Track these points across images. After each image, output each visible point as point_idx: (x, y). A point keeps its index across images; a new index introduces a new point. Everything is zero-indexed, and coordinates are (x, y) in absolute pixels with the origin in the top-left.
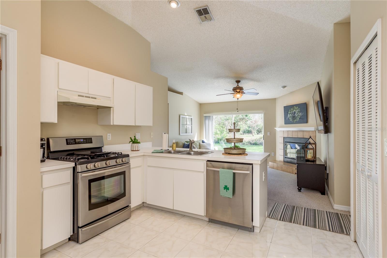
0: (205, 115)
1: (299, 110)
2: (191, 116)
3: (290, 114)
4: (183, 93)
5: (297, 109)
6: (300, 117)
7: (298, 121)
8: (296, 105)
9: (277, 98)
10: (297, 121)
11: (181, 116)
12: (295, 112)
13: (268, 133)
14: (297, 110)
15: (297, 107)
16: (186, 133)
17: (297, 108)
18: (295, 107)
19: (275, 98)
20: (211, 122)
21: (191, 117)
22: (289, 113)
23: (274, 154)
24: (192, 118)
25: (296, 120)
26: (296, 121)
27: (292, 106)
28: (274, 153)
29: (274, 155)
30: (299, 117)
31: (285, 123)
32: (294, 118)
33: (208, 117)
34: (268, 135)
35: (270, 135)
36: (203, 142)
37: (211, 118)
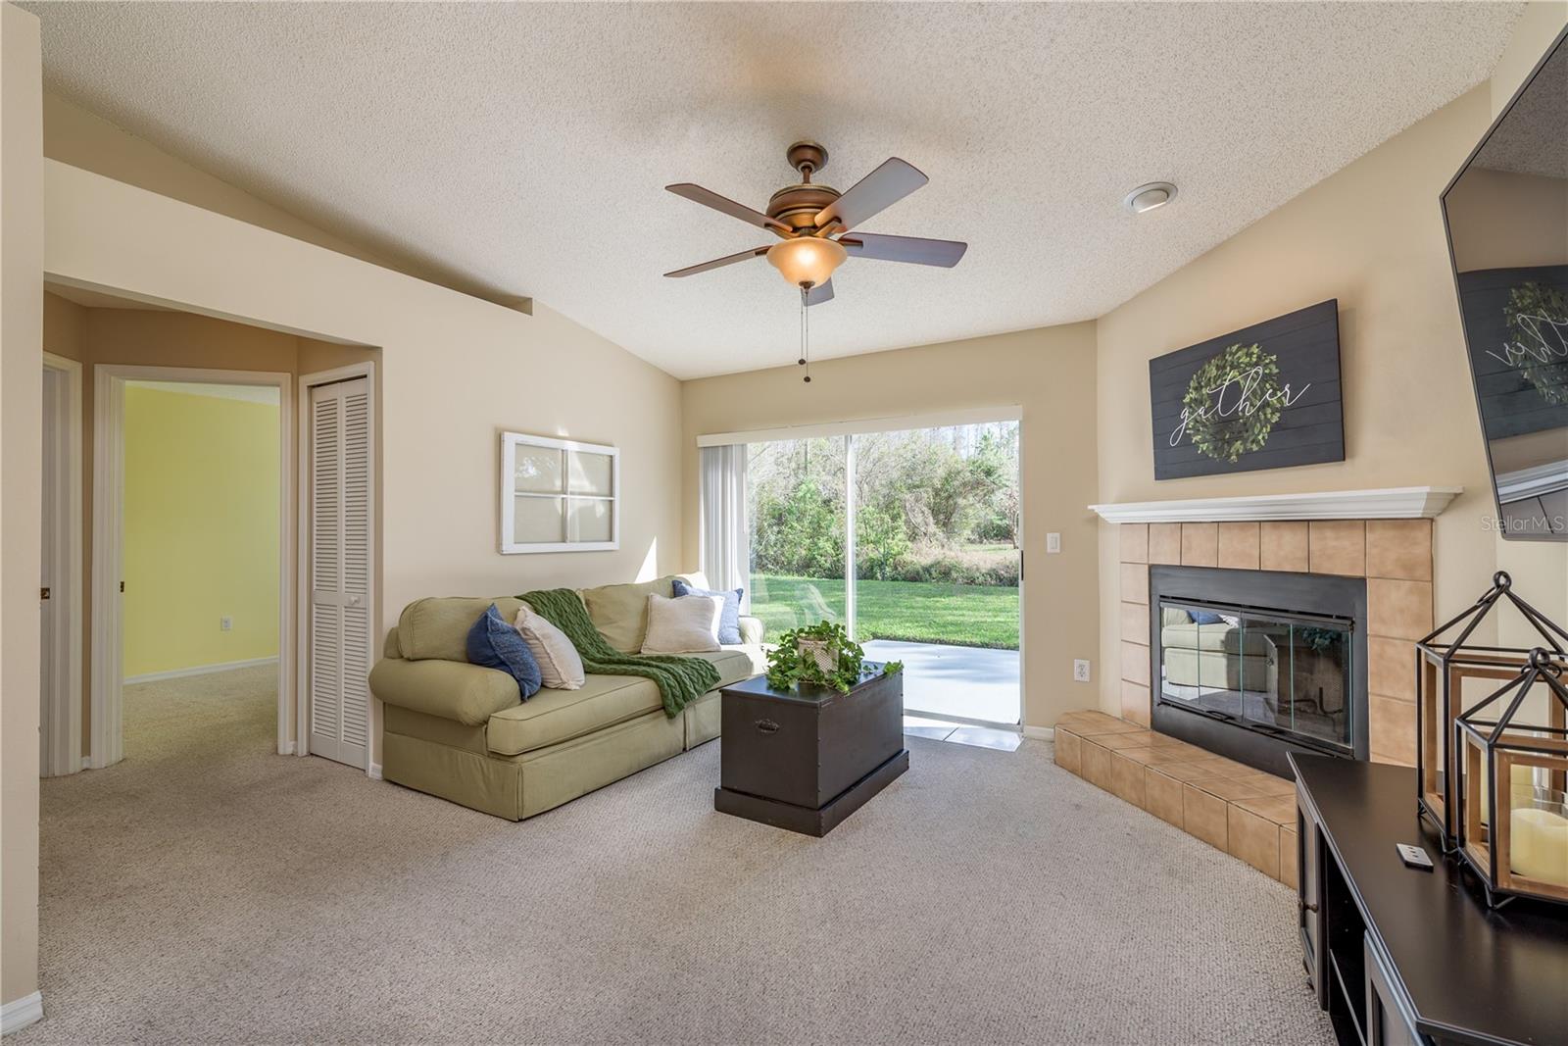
0: (705, 441)
1: (1266, 366)
2: (611, 446)
3: (1199, 402)
4: (530, 299)
5: (1256, 364)
6: (1275, 418)
7: (1262, 450)
8: (1244, 337)
9: (1105, 317)
10: (1255, 448)
11: (510, 440)
12: (1235, 389)
13: (1052, 541)
14: (1248, 373)
15: (1255, 349)
16: (564, 541)
17: (1249, 355)
18: (1235, 348)
19: (1093, 318)
20: (734, 479)
21: (608, 451)
22: (1187, 400)
23: (1087, 670)
24: (611, 457)
25: (1244, 441)
26: (1248, 452)
27: (1215, 349)
28: (1086, 663)
29: (1086, 678)
30: (1267, 421)
31: (1163, 472)
32: (1227, 427)
33: (721, 450)
34: (1049, 550)
35: (1058, 551)
36: (677, 590)
37: (735, 453)
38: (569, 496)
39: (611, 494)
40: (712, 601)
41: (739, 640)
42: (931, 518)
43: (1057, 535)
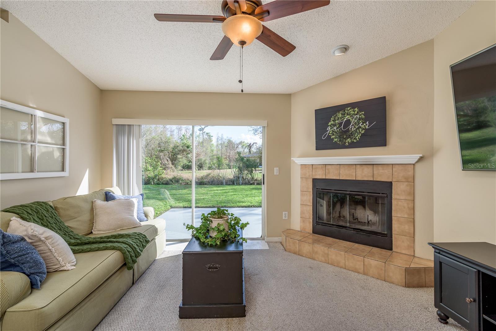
0: (116, 121)
1: (360, 115)
2: (63, 116)
3: (335, 125)
4: (7, 11)
5: (357, 114)
6: (363, 132)
7: (357, 142)
8: (353, 105)
9: (295, 94)
10: (355, 141)
12: (348, 122)
13: (276, 171)
15: (356, 109)
17: (354, 111)
18: (349, 108)
19: (290, 93)
20: (135, 141)
21: (61, 119)
22: (330, 124)
23: (287, 215)
24: (63, 123)
25: (351, 139)
26: (353, 142)
28: (287, 213)
29: (287, 218)
30: (360, 132)
31: (318, 148)
32: (345, 133)
33: (127, 127)
34: (275, 174)
35: (278, 174)
36: (108, 197)
37: (136, 129)
38: (37, 144)
39: (64, 144)
40: (132, 201)
41: (146, 219)
42: (170, 162)
43: (278, 168)
